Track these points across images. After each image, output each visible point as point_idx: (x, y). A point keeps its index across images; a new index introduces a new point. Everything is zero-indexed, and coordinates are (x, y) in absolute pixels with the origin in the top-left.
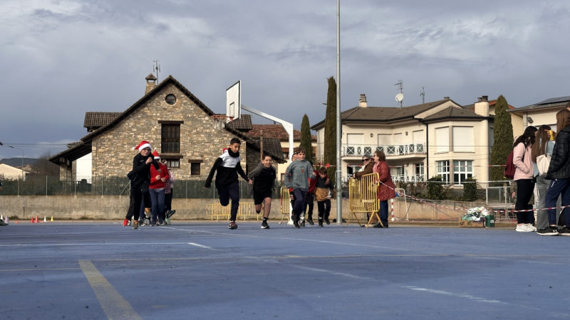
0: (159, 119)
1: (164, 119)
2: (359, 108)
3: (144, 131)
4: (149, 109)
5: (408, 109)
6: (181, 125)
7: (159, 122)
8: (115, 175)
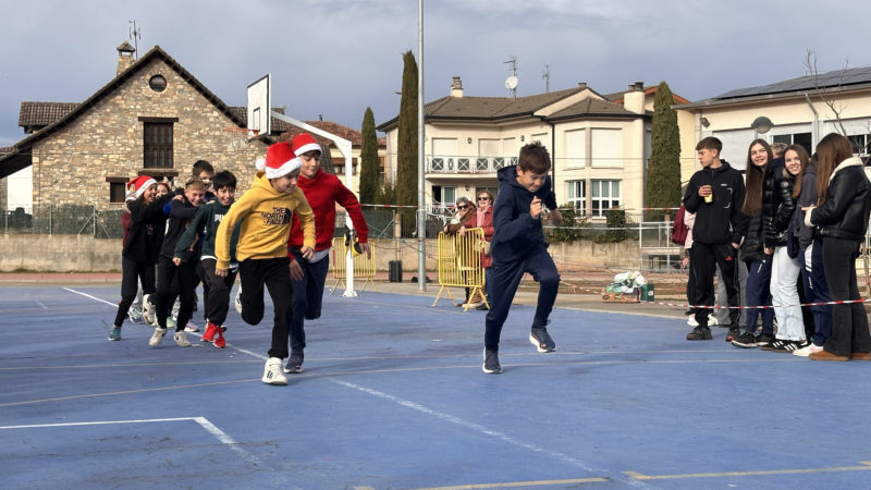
0: (139, 114)
1: (147, 115)
2: (451, 99)
3: (116, 132)
4: (123, 99)
5: (525, 100)
6: (175, 124)
7: (140, 119)
8: (69, 202)
